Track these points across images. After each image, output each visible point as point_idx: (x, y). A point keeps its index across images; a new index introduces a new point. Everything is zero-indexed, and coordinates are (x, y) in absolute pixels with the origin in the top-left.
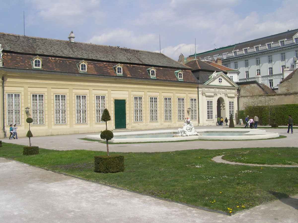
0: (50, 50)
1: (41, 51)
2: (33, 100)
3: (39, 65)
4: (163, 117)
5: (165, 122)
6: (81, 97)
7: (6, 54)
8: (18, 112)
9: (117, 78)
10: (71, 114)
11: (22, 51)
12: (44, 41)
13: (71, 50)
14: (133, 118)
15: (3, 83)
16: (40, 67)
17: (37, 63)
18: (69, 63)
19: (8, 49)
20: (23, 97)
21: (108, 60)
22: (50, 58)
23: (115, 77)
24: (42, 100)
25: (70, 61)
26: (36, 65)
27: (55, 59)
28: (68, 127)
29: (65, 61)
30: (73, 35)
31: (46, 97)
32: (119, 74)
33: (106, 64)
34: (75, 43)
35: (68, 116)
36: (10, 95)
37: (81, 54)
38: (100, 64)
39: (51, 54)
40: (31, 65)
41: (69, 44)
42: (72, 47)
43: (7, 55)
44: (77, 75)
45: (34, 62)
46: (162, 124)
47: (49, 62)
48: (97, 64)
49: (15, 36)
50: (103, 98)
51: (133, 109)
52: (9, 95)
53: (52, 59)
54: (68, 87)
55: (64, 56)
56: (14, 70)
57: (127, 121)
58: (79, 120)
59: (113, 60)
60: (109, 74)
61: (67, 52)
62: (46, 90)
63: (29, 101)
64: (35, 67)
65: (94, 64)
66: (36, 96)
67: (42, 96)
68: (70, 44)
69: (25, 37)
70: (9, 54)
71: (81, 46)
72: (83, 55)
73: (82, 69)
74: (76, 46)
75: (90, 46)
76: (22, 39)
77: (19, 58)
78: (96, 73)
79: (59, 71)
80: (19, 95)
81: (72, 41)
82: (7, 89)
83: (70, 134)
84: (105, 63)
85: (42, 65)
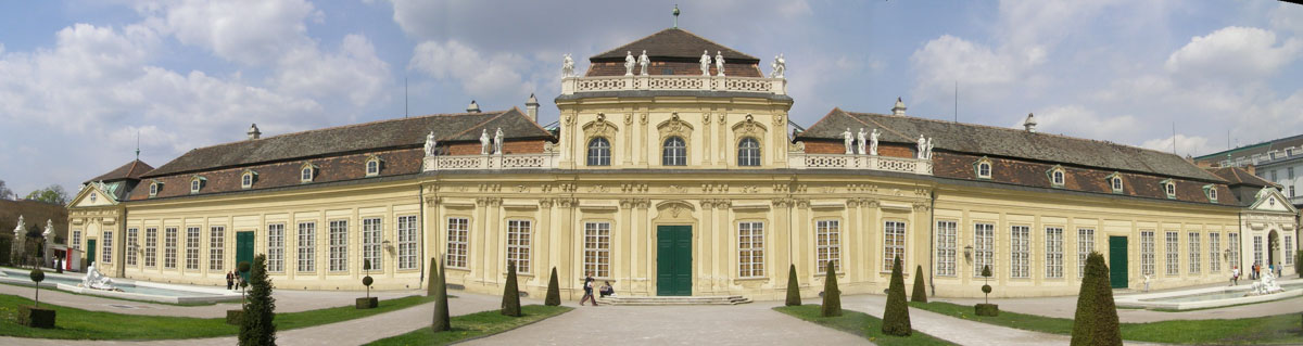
0: (1000, 146)
1: (987, 148)
2: (977, 233)
3: (987, 173)
4: (1188, 268)
5: (1190, 275)
6: (1055, 231)
8: (953, 253)
9: (1114, 197)
10: (1037, 261)
11: (959, 149)
12: (988, 131)
13: (1033, 147)
14: (1140, 270)
15: (932, 203)
16: (989, 177)
17: (985, 170)
18: (1033, 168)
20: (961, 227)
21: (1096, 165)
22: (1003, 160)
23: (1110, 196)
24: (991, 233)
25: (1036, 165)
26: (982, 173)
27: (1010, 163)
28: (1032, 283)
29: (1027, 165)
30: (1032, 120)
31: (998, 230)
32: (1118, 190)
33: (1094, 172)
34: (1036, 134)
35: (1033, 264)
36: (942, 224)
37: (1051, 155)
38: (1084, 171)
39: (1005, 153)
40: (974, 173)
42: (1034, 142)
44: (1048, 191)
45: (979, 167)
46: (1185, 280)
47: (1002, 167)
48: (1079, 171)
49: (943, 124)
50: (1091, 232)
51: (1139, 252)
52: (940, 223)
53: (1006, 162)
54: (1032, 212)
55: (1024, 156)
56: (949, 181)
57: (1130, 276)
58: (1051, 273)
59: (1105, 166)
60: (1101, 189)
61: (1027, 151)
62: (997, 216)
63: (971, 235)
64: (981, 176)
65: (1075, 171)
66: (982, 226)
67: (992, 227)
68: (1028, 136)
69: (957, 125)
70: (940, 153)
71: (1048, 138)
72: (1054, 156)
73: (1057, 181)
74: (1039, 140)
76: (954, 128)
77: (956, 159)
78: (1079, 188)
79: (1018, 183)
80: (955, 224)
81: (1032, 131)
82: (939, 214)
83: (1035, 297)
84: (1091, 171)
85: (992, 173)
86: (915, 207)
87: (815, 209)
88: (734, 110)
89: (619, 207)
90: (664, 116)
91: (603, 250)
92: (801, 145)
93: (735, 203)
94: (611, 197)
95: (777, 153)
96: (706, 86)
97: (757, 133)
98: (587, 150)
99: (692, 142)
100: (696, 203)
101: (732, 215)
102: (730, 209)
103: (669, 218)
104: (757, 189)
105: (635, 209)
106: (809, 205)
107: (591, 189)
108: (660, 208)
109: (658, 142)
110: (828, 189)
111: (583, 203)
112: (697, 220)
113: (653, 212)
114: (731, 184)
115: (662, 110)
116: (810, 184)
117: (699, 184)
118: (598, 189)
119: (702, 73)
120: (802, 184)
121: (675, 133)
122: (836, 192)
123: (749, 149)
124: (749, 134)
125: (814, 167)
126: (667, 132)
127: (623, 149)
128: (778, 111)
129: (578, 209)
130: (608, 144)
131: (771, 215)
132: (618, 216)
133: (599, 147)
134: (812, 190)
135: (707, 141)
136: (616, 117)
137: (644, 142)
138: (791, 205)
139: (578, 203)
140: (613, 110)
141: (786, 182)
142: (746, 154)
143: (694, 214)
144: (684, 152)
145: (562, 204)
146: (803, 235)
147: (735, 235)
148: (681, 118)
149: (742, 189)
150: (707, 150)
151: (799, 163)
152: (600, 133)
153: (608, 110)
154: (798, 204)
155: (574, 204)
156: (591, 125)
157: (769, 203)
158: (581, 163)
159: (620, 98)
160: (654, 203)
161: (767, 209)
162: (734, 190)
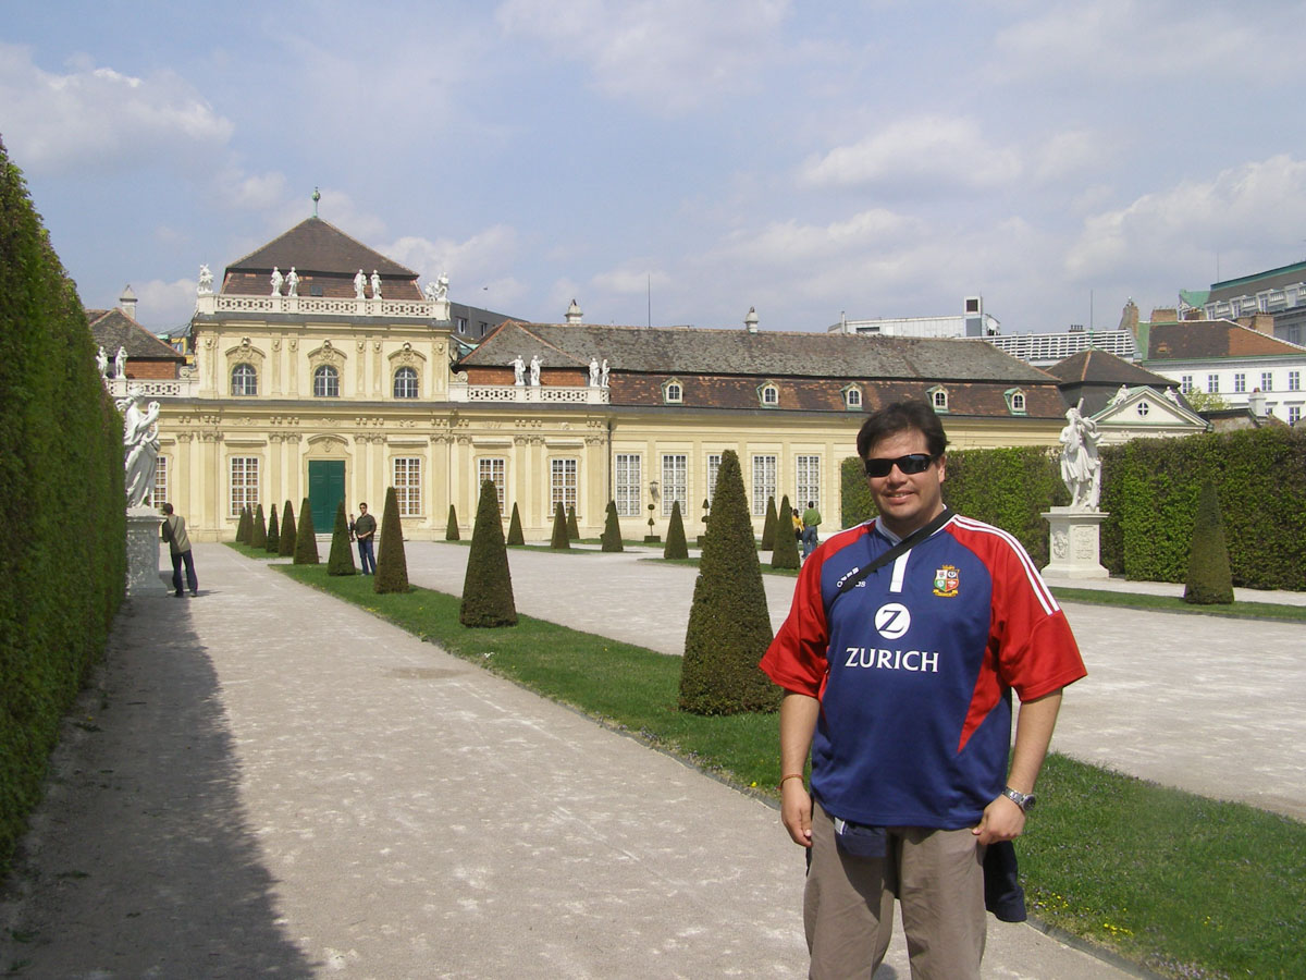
0: (700, 358)
1: (682, 362)
2: (666, 466)
3: (677, 397)
6: (765, 460)
7: (614, 375)
8: (636, 490)
9: (847, 415)
11: (646, 368)
12: (691, 336)
13: (746, 355)
15: (609, 435)
16: (680, 400)
17: (674, 392)
18: (741, 386)
19: (618, 366)
20: (646, 461)
21: (831, 373)
22: (701, 378)
23: (841, 414)
24: (684, 466)
25: (744, 381)
26: (671, 397)
27: (710, 380)
29: (733, 382)
30: (753, 317)
31: (691, 461)
32: (854, 405)
33: (825, 384)
34: (759, 334)
36: (622, 459)
37: (769, 363)
38: (811, 384)
39: (703, 369)
40: (661, 397)
41: (744, 338)
42: (751, 347)
43: (617, 379)
44: (756, 413)
45: (667, 390)
47: (699, 386)
48: (803, 384)
49: (632, 332)
50: (815, 460)
52: (619, 457)
53: (704, 380)
54: (737, 439)
55: (729, 371)
56: (631, 409)
59: (843, 374)
60: (830, 406)
61: (739, 362)
62: (690, 445)
63: (658, 468)
64: (669, 400)
65: (796, 384)
66: (672, 458)
67: (684, 458)
68: (748, 340)
69: (651, 331)
70: (620, 375)
71: (773, 340)
72: (772, 365)
73: (767, 400)
74: (760, 343)
75: (792, 340)
76: (645, 336)
77: (639, 382)
78: (798, 407)
79: (718, 406)
80: (638, 457)
81: (752, 331)
82: (619, 447)
84: (821, 382)
85: (683, 395)
86: (587, 441)
87: (478, 446)
88: (391, 338)
89: (268, 442)
90: (315, 343)
91: (252, 486)
92: (463, 375)
93: (391, 438)
94: (259, 430)
95: (438, 384)
96: (361, 311)
97: (415, 362)
98: (231, 377)
99: (345, 372)
100: (350, 438)
101: (387, 450)
102: (386, 444)
103: (321, 453)
104: (414, 423)
105: (285, 443)
106: (470, 441)
107: (236, 421)
108: (312, 442)
109: (310, 371)
110: (494, 425)
111: (227, 436)
112: (350, 454)
113: (304, 446)
114: (386, 418)
115: (313, 335)
116: (472, 419)
117: (353, 417)
118: (245, 422)
119: (355, 295)
120: (464, 418)
121: (327, 362)
122: (502, 428)
123: (406, 380)
124: (407, 364)
125: (477, 400)
126: (319, 361)
127: (271, 378)
128: (438, 339)
129: (222, 443)
130: (254, 371)
131: (429, 451)
132: (267, 451)
133: (244, 374)
134: (474, 426)
135: (360, 371)
136: (262, 342)
137: (293, 370)
138: (450, 441)
139: (223, 436)
140: (260, 334)
141: (445, 417)
142: (403, 385)
143: (347, 449)
144: (337, 381)
145: (205, 438)
146: (464, 473)
147: (391, 471)
148: (333, 346)
149: (398, 423)
150: (361, 382)
151: (460, 394)
152: (245, 360)
153: (253, 334)
154: (459, 441)
155: (219, 438)
156: (235, 350)
157: (426, 438)
158: (224, 392)
159: (268, 323)
160: (306, 437)
161: (425, 445)
162: (389, 425)
